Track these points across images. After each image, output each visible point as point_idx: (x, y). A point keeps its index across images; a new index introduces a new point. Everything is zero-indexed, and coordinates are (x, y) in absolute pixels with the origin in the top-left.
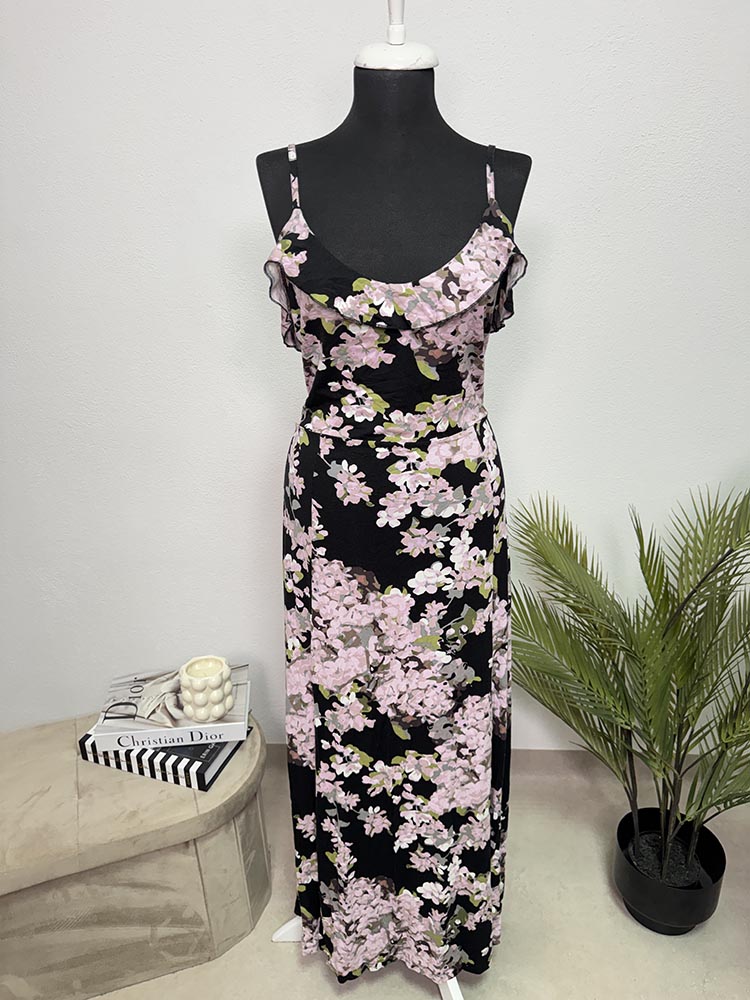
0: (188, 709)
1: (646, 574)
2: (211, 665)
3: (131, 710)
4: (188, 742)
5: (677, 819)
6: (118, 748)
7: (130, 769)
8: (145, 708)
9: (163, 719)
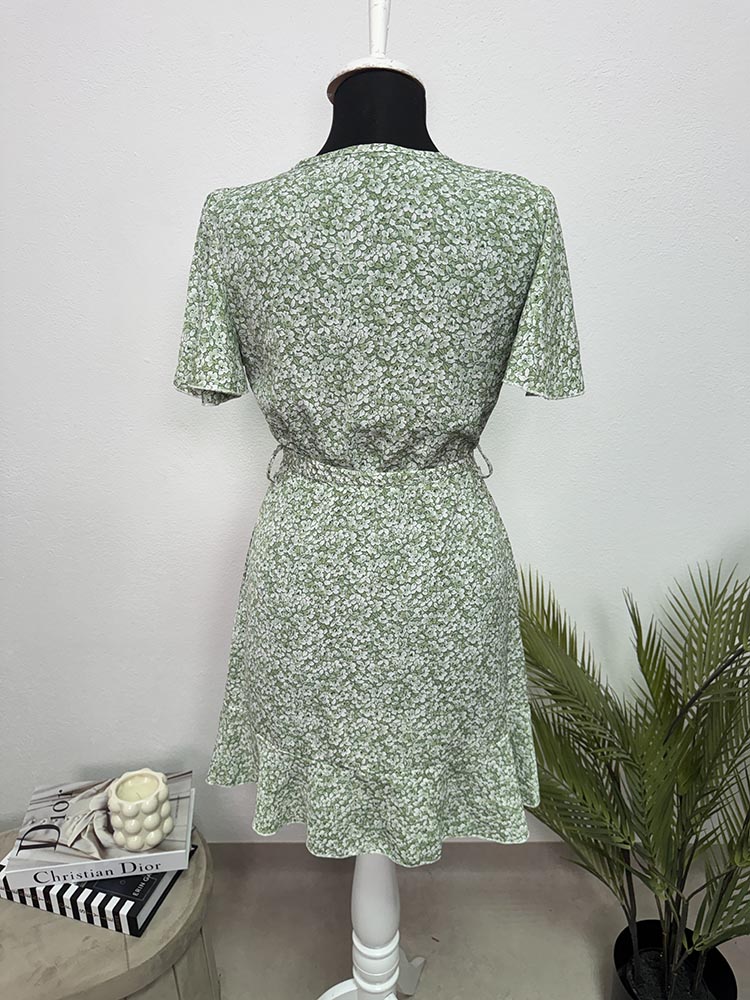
0: (119, 836)
1: (645, 668)
2: (146, 779)
3: (52, 835)
4: (118, 874)
5: (683, 946)
6: (34, 884)
7: (49, 908)
8: (69, 833)
9: (89, 847)
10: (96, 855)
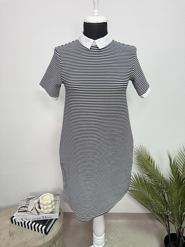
1: (172, 169)
3: (26, 209)
4: (42, 219)
5: (182, 240)
6: (22, 221)
7: (25, 227)
9: (35, 212)
10: (37, 214)
